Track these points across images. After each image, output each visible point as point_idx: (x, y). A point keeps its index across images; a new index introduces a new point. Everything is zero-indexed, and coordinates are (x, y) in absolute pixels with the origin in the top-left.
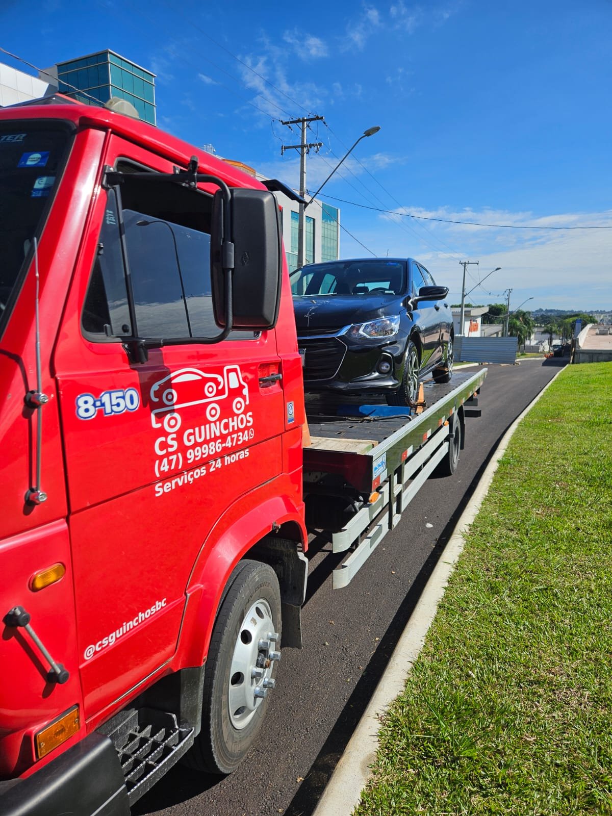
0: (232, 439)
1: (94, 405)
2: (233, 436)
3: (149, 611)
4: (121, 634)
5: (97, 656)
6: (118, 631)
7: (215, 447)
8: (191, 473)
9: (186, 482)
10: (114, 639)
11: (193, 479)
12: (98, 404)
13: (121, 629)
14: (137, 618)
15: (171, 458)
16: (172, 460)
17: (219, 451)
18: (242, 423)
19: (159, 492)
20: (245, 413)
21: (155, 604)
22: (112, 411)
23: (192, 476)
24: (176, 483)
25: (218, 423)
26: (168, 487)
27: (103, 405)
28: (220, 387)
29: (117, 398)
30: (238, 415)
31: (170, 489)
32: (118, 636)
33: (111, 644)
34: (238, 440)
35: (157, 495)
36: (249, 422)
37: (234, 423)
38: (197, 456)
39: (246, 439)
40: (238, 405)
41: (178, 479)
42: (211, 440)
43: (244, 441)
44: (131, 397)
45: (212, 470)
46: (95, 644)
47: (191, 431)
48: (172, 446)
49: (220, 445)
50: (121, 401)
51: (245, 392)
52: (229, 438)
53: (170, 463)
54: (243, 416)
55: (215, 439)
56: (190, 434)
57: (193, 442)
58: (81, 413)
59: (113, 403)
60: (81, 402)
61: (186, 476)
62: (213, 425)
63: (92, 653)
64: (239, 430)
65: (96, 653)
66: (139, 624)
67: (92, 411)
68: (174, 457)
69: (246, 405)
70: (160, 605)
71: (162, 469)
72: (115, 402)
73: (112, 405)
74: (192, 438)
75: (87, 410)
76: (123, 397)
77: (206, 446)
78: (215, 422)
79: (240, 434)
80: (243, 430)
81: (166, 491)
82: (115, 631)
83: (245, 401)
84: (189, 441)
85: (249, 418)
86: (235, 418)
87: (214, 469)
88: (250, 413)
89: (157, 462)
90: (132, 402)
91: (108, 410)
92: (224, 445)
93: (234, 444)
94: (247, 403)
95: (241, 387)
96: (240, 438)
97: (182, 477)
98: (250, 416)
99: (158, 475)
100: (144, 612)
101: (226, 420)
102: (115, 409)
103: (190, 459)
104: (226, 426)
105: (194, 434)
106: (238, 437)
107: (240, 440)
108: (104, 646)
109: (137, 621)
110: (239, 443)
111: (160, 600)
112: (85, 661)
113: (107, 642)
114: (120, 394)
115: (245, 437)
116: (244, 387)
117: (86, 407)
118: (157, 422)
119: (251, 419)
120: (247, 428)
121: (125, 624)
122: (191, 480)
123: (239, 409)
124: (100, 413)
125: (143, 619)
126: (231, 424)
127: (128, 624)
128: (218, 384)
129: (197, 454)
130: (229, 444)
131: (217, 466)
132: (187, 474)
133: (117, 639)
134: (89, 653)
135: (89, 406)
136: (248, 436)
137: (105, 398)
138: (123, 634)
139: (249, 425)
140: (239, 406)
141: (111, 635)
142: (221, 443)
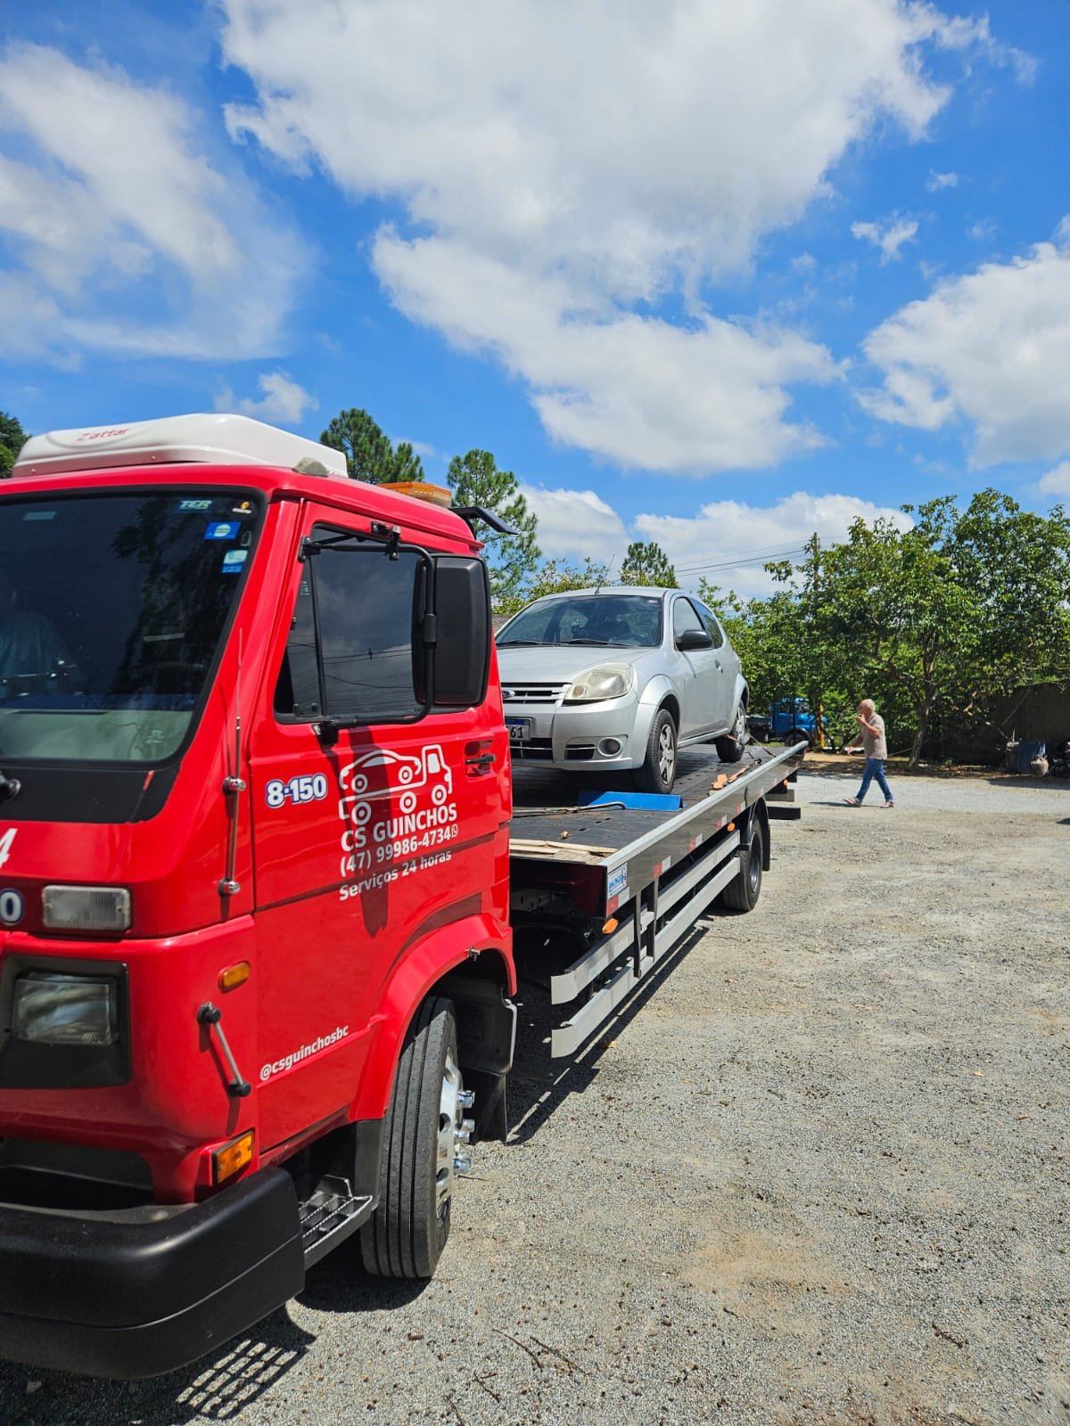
0: (430, 837)
1: (283, 792)
2: (431, 833)
3: (328, 1037)
4: (298, 1059)
5: (275, 1078)
6: (295, 1055)
7: (409, 845)
8: (381, 876)
9: (374, 885)
10: (291, 1063)
11: (381, 883)
12: (287, 791)
13: (299, 1053)
14: (315, 1044)
15: (359, 855)
16: (360, 857)
17: (413, 850)
18: (443, 817)
19: (344, 895)
20: (447, 804)
21: (335, 1031)
22: (300, 799)
23: (381, 880)
24: (364, 886)
25: (413, 816)
26: (354, 891)
27: (291, 792)
28: (417, 772)
29: (306, 784)
30: (438, 807)
31: (356, 893)
32: (295, 1061)
33: (287, 1069)
34: (437, 838)
35: (342, 898)
36: (452, 816)
37: (433, 817)
38: (388, 855)
39: (448, 837)
40: (439, 793)
41: (366, 882)
42: (405, 836)
43: (445, 840)
44: (320, 783)
45: (405, 873)
46: (272, 1064)
47: (382, 824)
48: (360, 841)
49: (415, 843)
50: (309, 787)
51: (448, 778)
52: (426, 835)
53: (357, 861)
54: (444, 808)
55: (409, 836)
56: (380, 828)
57: (383, 838)
58: (271, 801)
59: (301, 790)
60: (270, 789)
61: (374, 879)
62: (407, 818)
63: (268, 1073)
64: (439, 825)
65: (272, 1075)
66: (318, 1051)
67: (281, 798)
68: (362, 854)
69: (448, 794)
70: (341, 1033)
71: (349, 867)
72: (302, 789)
73: (300, 793)
74: (383, 832)
75: (276, 798)
76: (311, 784)
77: (398, 843)
78: (410, 814)
79: (441, 830)
80: (444, 826)
81: (352, 895)
82: (293, 1053)
83: (447, 789)
84: (380, 836)
85: (452, 811)
86: (435, 810)
87: (408, 873)
88: (454, 805)
89: (344, 859)
90: (320, 790)
91: (296, 798)
92: (420, 843)
93: (432, 843)
94: (450, 791)
95: (443, 772)
96: (440, 835)
97: (370, 880)
98: (453, 808)
99: (344, 874)
100: (323, 1037)
101: (422, 813)
102: (304, 796)
103: (380, 858)
104: (423, 820)
105: (385, 828)
106: (438, 834)
107: (439, 838)
108: (281, 1069)
109: (316, 1047)
110: (439, 841)
111: (342, 1028)
112: (261, 1081)
113: (283, 1065)
114: (309, 780)
115: (447, 834)
116: (446, 772)
117: (275, 794)
118: (345, 813)
119: (454, 813)
120: (449, 823)
121: (302, 1047)
122: (380, 884)
123: (439, 799)
124: (288, 800)
125: (322, 1046)
126: (429, 818)
127: (306, 1049)
128: (414, 768)
129: (388, 852)
130: (426, 842)
131: (411, 869)
132: (376, 877)
133: (294, 1064)
134: (266, 1072)
135: (278, 793)
136: (451, 833)
137: (294, 784)
138: (301, 1060)
139: (451, 819)
140: (439, 795)
141: (288, 1058)
142: (417, 840)
